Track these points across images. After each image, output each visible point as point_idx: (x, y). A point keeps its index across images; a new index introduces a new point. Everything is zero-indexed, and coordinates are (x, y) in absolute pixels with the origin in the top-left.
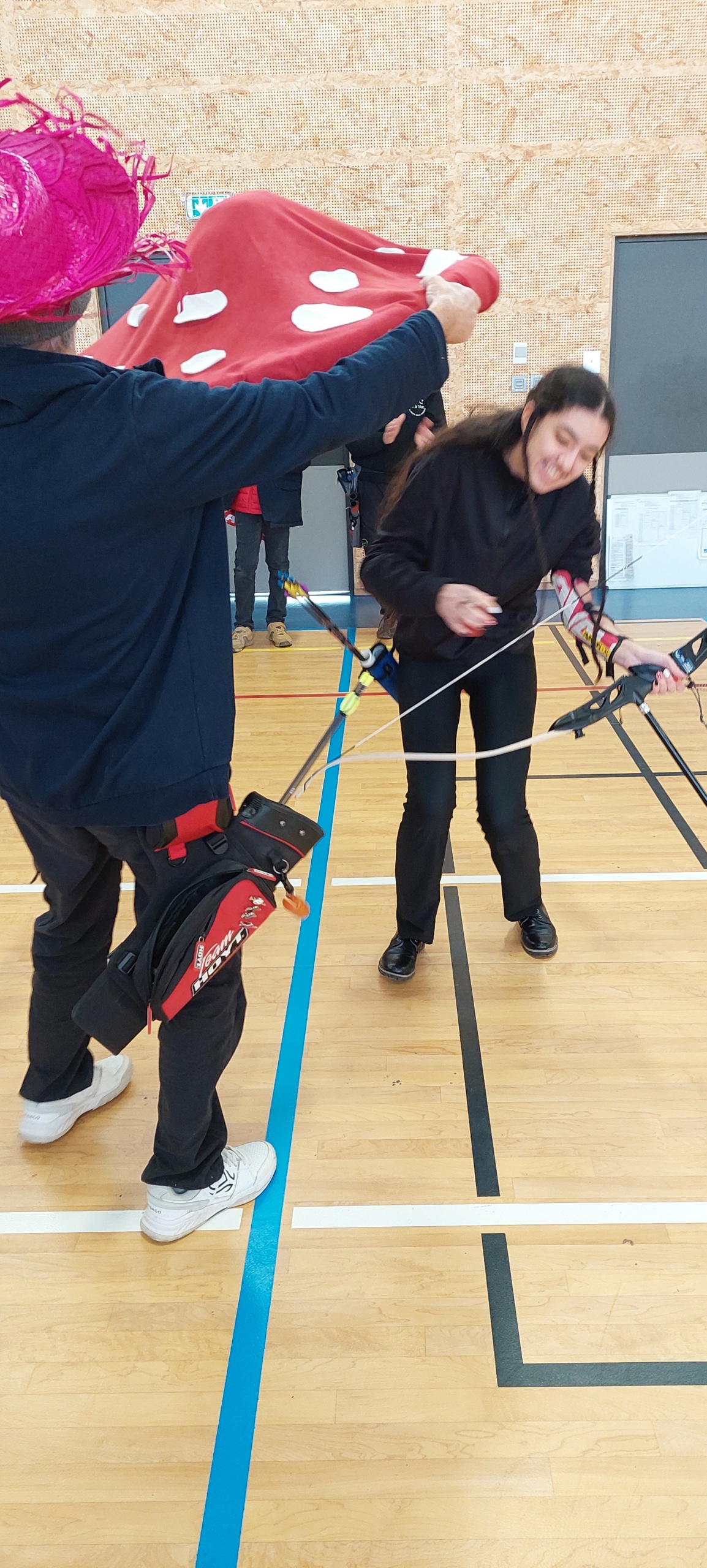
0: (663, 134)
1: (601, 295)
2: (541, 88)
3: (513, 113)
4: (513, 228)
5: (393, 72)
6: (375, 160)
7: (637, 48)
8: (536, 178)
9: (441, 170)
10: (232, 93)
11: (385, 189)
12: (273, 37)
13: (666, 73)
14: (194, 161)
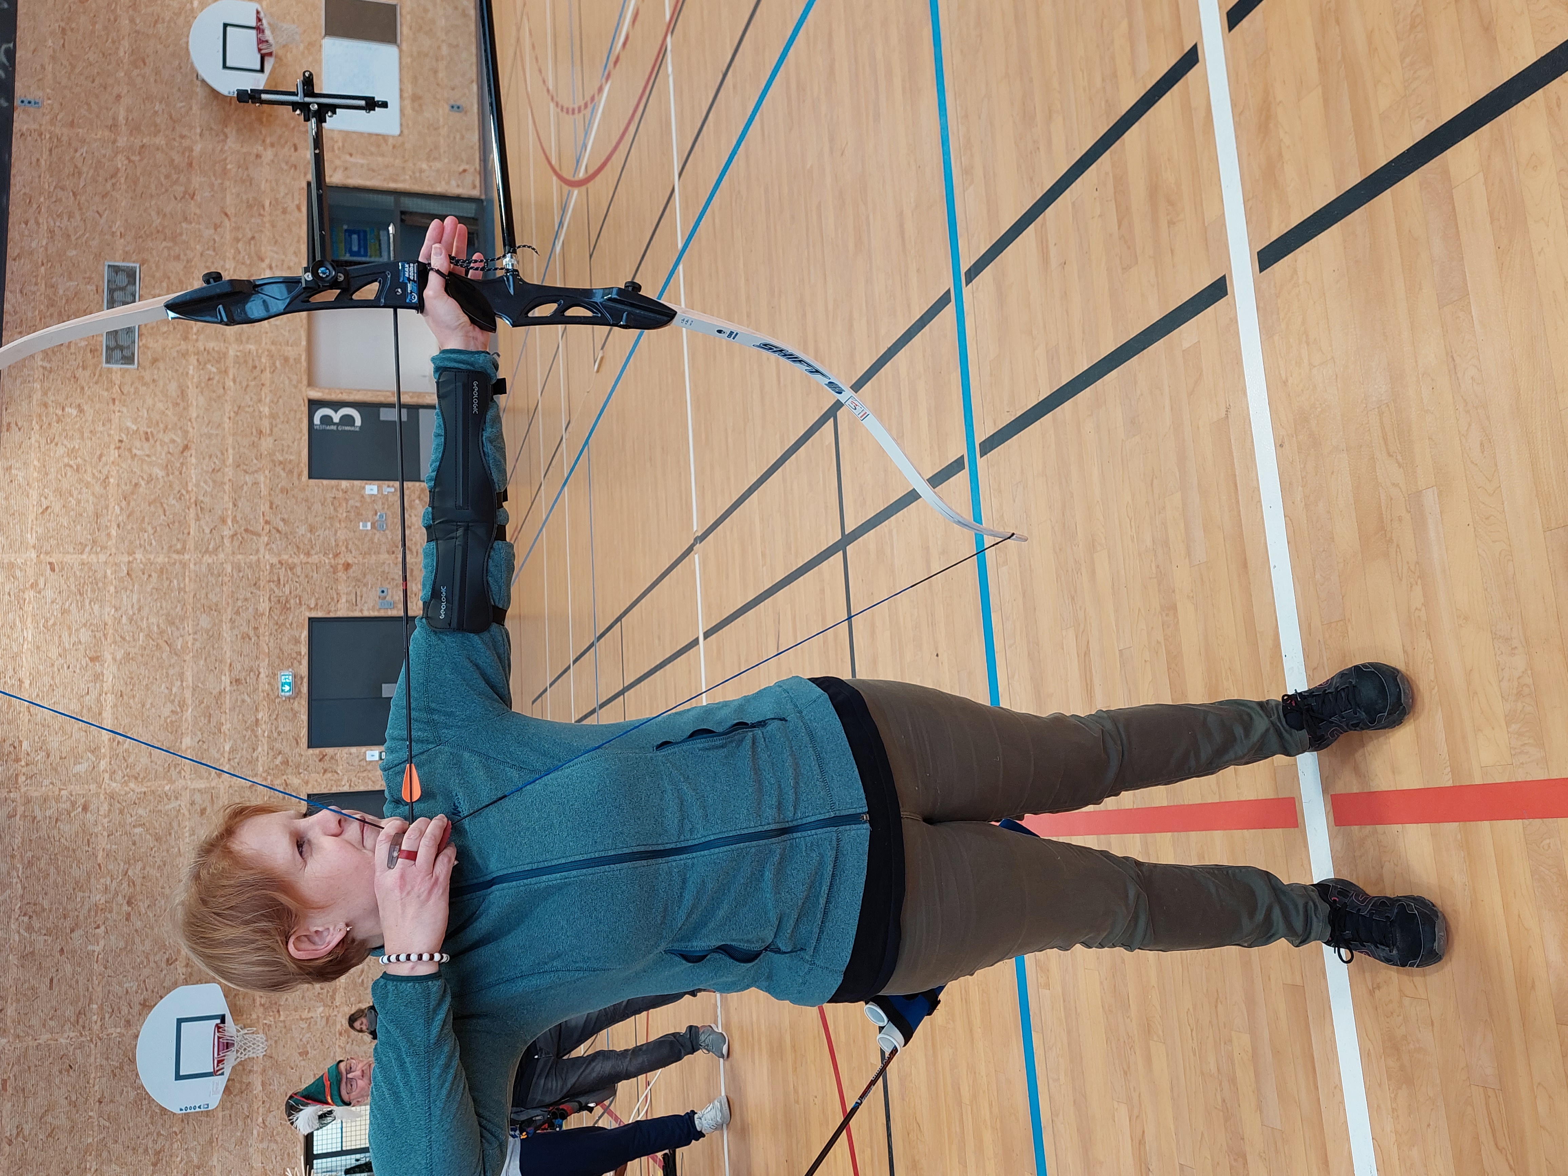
0: (259, 457)
1: (337, 486)
2: (235, 516)
3: (246, 530)
4: (302, 530)
5: (225, 589)
6: (267, 599)
7: (219, 470)
8: (278, 519)
9: (272, 565)
10: (230, 671)
11: (281, 594)
12: (204, 648)
13: (231, 457)
14: (263, 691)
